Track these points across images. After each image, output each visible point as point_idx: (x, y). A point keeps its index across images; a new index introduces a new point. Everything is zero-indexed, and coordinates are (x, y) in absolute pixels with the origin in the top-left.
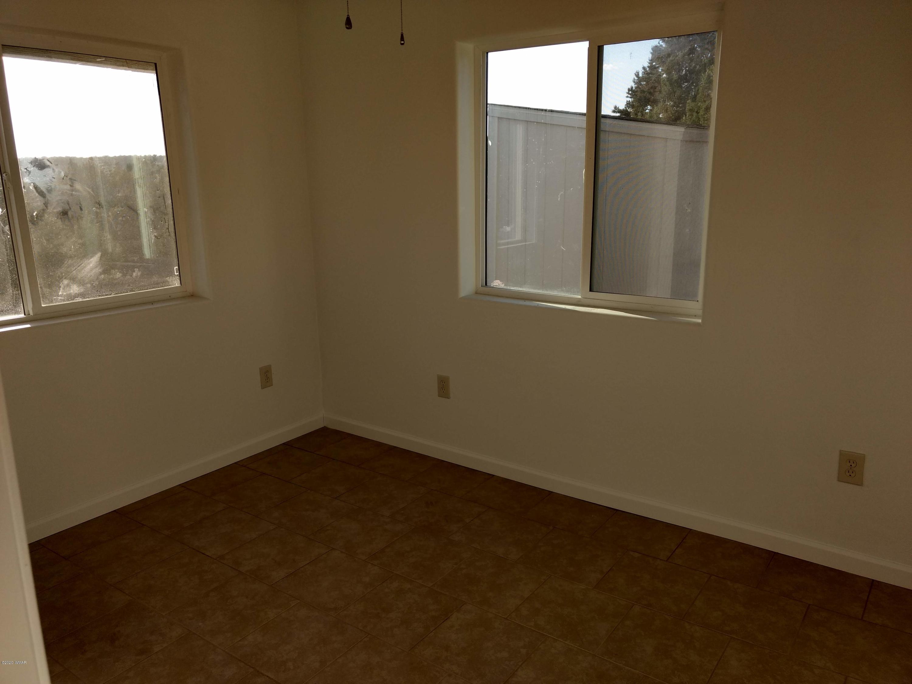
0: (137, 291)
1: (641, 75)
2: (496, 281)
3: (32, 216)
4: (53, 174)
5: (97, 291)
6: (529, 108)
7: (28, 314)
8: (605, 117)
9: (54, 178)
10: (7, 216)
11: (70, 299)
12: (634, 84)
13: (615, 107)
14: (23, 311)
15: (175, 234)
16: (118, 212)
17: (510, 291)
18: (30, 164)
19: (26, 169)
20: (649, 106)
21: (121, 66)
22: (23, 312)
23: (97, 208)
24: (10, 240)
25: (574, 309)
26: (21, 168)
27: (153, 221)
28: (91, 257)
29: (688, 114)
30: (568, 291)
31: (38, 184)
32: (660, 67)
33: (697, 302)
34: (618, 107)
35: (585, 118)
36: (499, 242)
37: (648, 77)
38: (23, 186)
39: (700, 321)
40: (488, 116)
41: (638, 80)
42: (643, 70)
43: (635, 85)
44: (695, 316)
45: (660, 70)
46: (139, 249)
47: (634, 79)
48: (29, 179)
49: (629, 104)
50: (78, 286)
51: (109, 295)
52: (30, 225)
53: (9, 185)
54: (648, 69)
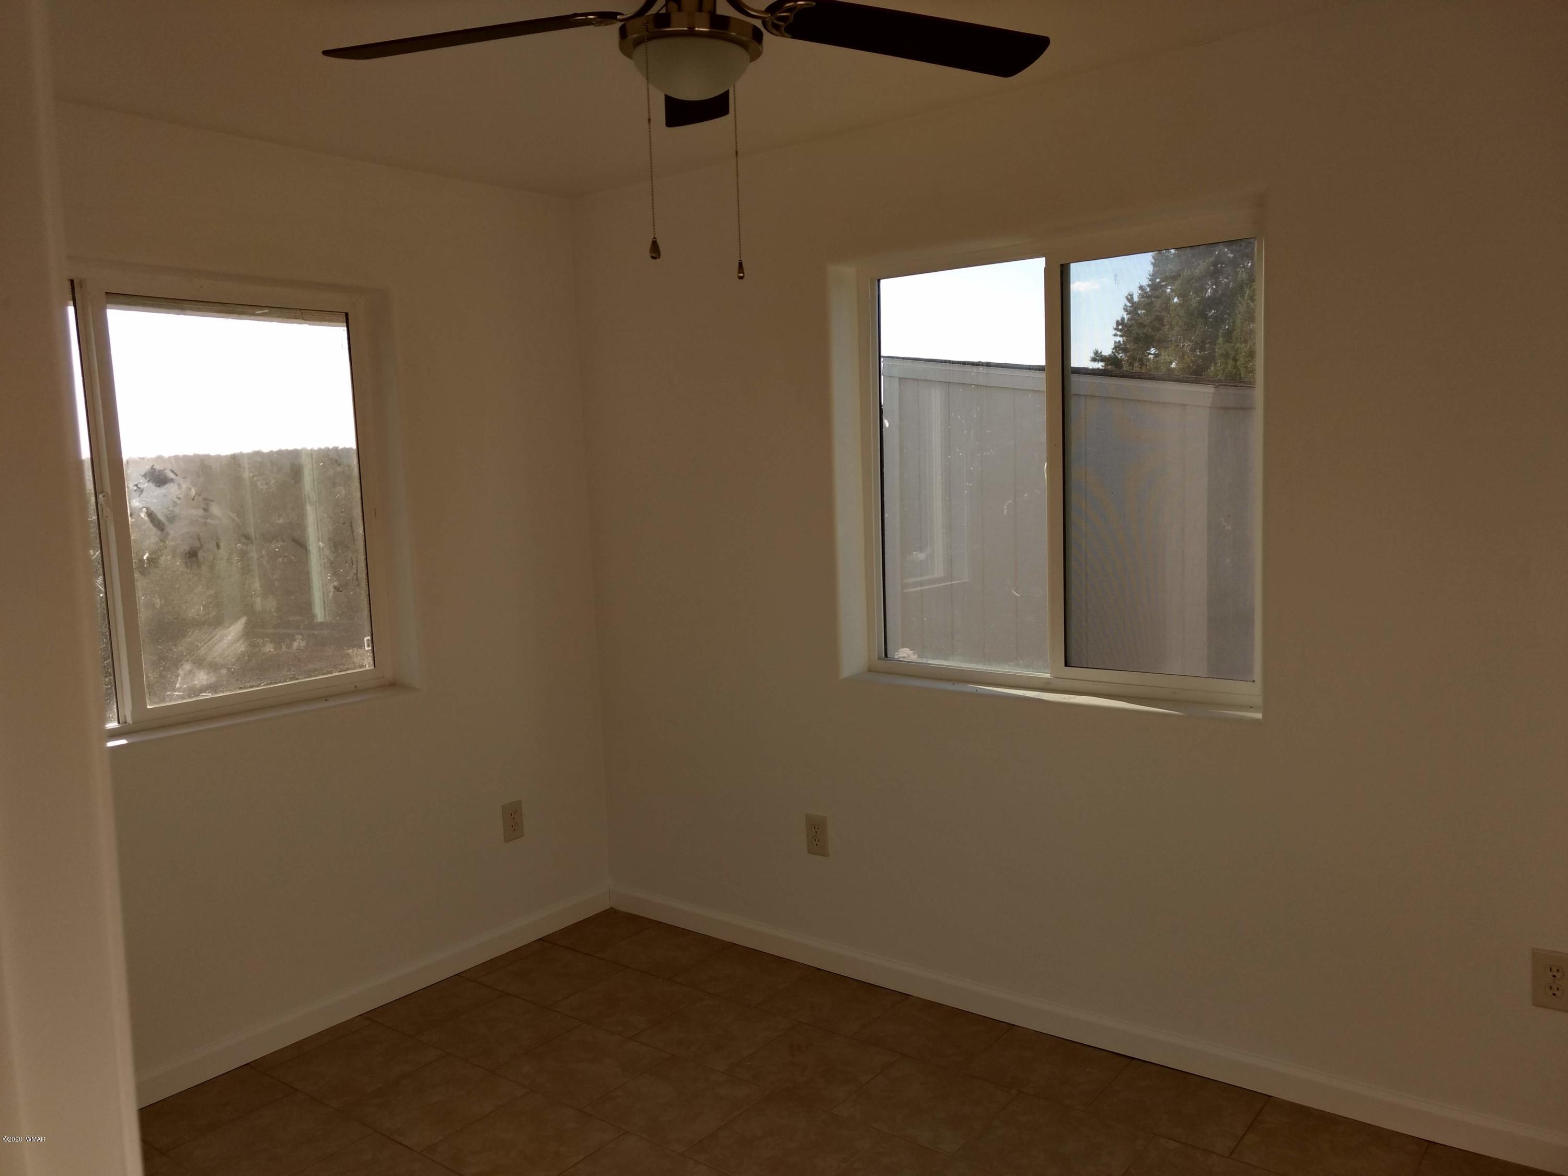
0: (302, 679)
1: (1136, 299)
2: (902, 649)
3: (142, 561)
4: (178, 492)
5: (237, 680)
6: (950, 362)
7: (124, 721)
8: (1079, 371)
9: (179, 499)
10: (101, 562)
11: (192, 695)
12: (1126, 313)
13: (1096, 353)
14: (116, 716)
15: (368, 582)
16: (277, 550)
17: (927, 666)
18: (144, 478)
19: (136, 485)
20: (1152, 349)
21: (292, 318)
22: (116, 719)
23: (243, 544)
24: (103, 600)
25: (1039, 698)
26: (127, 485)
27: (332, 563)
28: (231, 624)
29: (1219, 361)
30: (1027, 667)
31: (152, 509)
32: (1169, 286)
33: (1253, 683)
34: (1101, 353)
35: (1043, 375)
36: (906, 581)
37: (1149, 301)
38: (129, 514)
39: (1259, 716)
40: (882, 377)
41: (1131, 307)
42: (1140, 292)
43: (1127, 315)
44: (1251, 708)
45: (1168, 290)
46: (307, 607)
47: (1125, 305)
48: (140, 501)
49: (1119, 347)
50: (208, 674)
51: (256, 687)
52: (136, 575)
53: (107, 512)
54: (1148, 289)
